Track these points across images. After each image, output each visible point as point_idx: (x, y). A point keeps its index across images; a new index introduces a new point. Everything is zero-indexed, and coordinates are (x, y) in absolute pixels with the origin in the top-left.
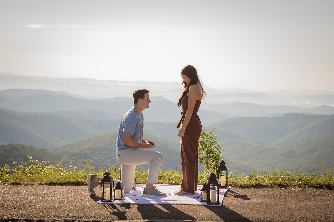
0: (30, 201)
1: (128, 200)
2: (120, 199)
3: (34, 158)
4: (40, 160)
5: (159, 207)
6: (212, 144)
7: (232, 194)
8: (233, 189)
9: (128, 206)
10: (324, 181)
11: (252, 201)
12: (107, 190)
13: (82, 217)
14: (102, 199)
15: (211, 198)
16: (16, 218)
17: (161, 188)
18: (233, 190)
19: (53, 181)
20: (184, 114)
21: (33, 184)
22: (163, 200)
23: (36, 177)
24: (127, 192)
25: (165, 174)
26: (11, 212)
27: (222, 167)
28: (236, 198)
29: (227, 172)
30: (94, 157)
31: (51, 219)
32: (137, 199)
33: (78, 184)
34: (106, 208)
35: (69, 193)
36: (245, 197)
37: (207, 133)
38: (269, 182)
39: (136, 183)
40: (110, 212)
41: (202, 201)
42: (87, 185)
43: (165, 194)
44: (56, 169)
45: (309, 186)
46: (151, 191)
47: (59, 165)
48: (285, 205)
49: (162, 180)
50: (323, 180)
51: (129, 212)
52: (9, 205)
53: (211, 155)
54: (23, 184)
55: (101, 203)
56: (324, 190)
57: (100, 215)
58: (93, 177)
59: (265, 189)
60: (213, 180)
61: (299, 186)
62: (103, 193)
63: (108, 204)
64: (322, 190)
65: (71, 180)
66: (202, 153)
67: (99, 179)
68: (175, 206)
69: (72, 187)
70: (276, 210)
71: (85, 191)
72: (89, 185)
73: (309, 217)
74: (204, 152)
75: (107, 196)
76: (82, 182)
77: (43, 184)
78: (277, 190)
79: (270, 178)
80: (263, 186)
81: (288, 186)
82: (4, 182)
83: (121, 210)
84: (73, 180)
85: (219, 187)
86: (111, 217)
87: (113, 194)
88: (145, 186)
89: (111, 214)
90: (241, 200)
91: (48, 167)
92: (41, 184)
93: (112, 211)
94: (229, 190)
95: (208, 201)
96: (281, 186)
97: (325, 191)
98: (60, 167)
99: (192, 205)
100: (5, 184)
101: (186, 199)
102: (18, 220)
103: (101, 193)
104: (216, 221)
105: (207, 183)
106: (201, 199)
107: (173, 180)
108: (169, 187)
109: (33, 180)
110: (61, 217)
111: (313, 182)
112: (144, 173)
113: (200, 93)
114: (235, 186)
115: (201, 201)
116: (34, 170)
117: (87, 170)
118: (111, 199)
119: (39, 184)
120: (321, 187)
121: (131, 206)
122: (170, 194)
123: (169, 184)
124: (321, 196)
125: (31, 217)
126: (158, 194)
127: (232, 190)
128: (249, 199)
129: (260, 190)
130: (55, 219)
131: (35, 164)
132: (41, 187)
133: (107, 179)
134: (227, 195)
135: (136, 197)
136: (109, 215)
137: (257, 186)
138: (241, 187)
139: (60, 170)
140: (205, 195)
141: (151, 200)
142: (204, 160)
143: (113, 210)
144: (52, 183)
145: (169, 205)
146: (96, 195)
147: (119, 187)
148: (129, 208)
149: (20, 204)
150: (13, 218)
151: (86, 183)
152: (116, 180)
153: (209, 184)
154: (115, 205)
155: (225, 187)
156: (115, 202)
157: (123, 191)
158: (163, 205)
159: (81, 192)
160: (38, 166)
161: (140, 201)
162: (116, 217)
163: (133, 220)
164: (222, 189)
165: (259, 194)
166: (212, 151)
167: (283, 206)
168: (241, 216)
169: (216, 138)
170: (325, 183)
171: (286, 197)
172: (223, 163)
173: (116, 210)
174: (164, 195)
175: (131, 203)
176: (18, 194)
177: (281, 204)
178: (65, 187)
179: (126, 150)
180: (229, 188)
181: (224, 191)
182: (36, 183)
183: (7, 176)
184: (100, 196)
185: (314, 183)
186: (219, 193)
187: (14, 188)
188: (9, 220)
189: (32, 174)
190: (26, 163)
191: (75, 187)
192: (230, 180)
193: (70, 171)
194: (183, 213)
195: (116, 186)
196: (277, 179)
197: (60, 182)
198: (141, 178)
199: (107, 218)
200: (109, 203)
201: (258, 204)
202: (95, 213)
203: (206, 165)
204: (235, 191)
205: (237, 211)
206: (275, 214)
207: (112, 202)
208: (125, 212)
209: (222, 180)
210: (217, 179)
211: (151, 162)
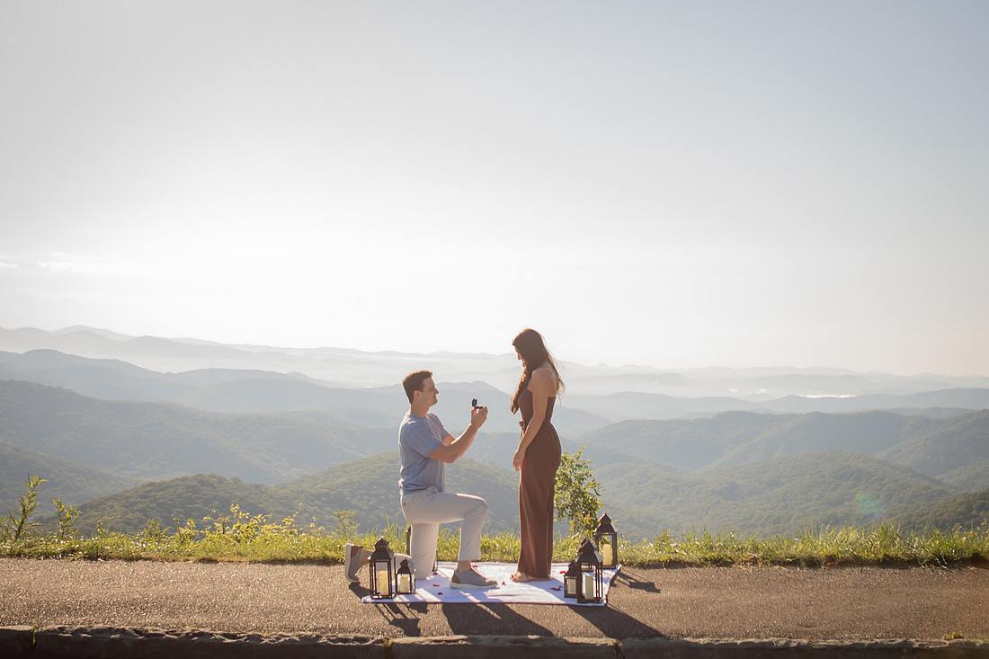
0: (235, 597)
1: (423, 594)
2: (408, 593)
3: (243, 508)
4: (254, 513)
5: (484, 607)
6: (581, 479)
7: (625, 581)
8: (627, 571)
9: (422, 606)
10: (801, 552)
11: (666, 594)
12: (382, 575)
13: (333, 630)
14: (372, 592)
15: (584, 591)
16: (207, 630)
17: (487, 571)
18: (627, 574)
19: (278, 556)
20: (524, 424)
21: (240, 562)
22: (491, 595)
23: (246, 547)
24: (421, 579)
25: (494, 542)
26: (200, 619)
27: (606, 526)
28: (633, 590)
29: (615, 536)
30: (354, 502)
31: (273, 633)
32: (439, 594)
33: (326, 561)
34: (380, 611)
35: (308, 580)
36: (650, 587)
37: (570, 458)
38: (695, 556)
39: (438, 561)
40: (389, 620)
41: (567, 596)
42: (343, 564)
43: (496, 583)
44: (284, 531)
45: (772, 562)
46: (466, 576)
47: (290, 523)
48: (728, 601)
49: (488, 554)
50: (798, 549)
51: (424, 620)
52: (194, 604)
53: (581, 500)
54: (222, 561)
55: (371, 601)
56: (802, 569)
57: (368, 627)
58: (355, 550)
59: (689, 569)
60: (588, 553)
61: (754, 561)
62: (373, 580)
63: (383, 603)
64: (798, 569)
65: (313, 555)
66: (562, 498)
67: (368, 554)
68: (513, 608)
69: (314, 567)
70: (711, 612)
71: (338, 575)
72: (348, 564)
73: (774, 624)
74: (567, 494)
75: (383, 588)
76: (333, 559)
77: (259, 562)
78: (711, 571)
79: (698, 546)
80: (685, 563)
81: (734, 563)
82: (187, 557)
83: (410, 616)
84: (317, 552)
85: (601, 567)
86: (391, 630)
87: (393, 582)
88: (455, 566)
89: (391, 623)
90: (642, 592)
91: (269, 527)
92: (256, 562)
93: (391, 619)
94: (619, 573)
95: (579, 595)
96: (718, 562)
97: (803, 572)
98: (291, 527)
99: (548, 604)
100: (188, 560)
101: (537, 593)
102: (212, 635)
103: (371, 580)
104: (596, 637)
105: (576, 560)
106: (566, 591)
107: (509, 553)
108: (501, 567)
109: (239, 554)
110: (293, 630)
111: (780, 553)
112: (452, 540)
113: (554, 383)
114: (631, 564)
115: (565, 597)
116: (242, 532)
117: (344, 533)
118: (391, 593)
119: (251, 562)
120: (795, 562)
121: (429, 607)
122: (504, 583)
123: (501, 561)
124: (796, 580)
125: (236, 629)
126: (482, 583)
127: (624, 572)
128: (658, 591)
129: (679, 571)
130: (282, 633)
131: (245, 520)
132: (256, 567)
133: (382, 553)
134: (616, 582)
135: (438, 590)
136: (387, 626)
137: (674, 564)
138: (642, 566)
139: (291, 533)
140: (572, 583)
141: (467, 594)
142: (568, 510)
143: (394, 614)
144: (276, 560)
145: (503, 604)
146: (361, 585)
147: (405, 568)
148: (426, 611)
149: (216, 602)
150: (202, 630)
152: (400, 555)
153: (580, 563)
154: (398, 605)
155: (612, 567)
156: (397, 599)
157: (413, 576)
158: (491, 605)
159: (332, 577)
160: (250, 524)
161: (446, 598)
162: (399, 629)
163: (433, 635)
164: (606, 571)
165: (678, 581)
166: (583, 493)
167: (724, 604)
168: (644, 625)
169: (588, 465)
170: (803, 554)
171: (730, 585)
172: (606, 519)
173: (399, 616)
174: (493, 585)
175: (428, 601)
176: (213, 582)
177: (720, 599)
178: (300, 567)
179: (418, 494)
180: (618, 568)
181: (609, 574)
182: (245, 559)
183: (191, 546)
184: (369, 587)
185: (783, 556)
186: (599, 579)
187: (204, 569)
188: (194, 635)
189: (239, 541)
190: (226, 519)
191: (321, 568)
192: (621, 551)
193: (311, 534)
194: (530, 621)
195: (399, 567)
196: (711, 548)
197: (291, 559)
198: (447, 549)
199: (383, 633)
200: (387, 602)
201: (677, 601)
202: (358, 622)
203: (572, 522)
204: (630, 575)
205: (635, 616)
206: (709, 621)
207: (391, 598)
208: (418, 620)
209: (605, 553)
210: (596, 552)
211: (465, 516)
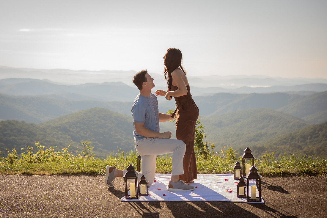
1: (154, 196)
2: (146, 195)
9: (156, 204)
19: (65, 171)
21: (45, 174)
23: (46, 165)
28: (273, 192)
32: (164, 195)
33: (92, 174)
34: (133, 207)
35: (85, 186)
40: (141, 214)
41: (239, 196)
44: (63, 154)
46: (177, 184)
47: (66, 151)
51: (162, 214)
54: (35, 174)
55: (126, 200)
58: (111, 169)
60: (253, 173)
65: (84, 170)
69: (86, 177)
75: (132, 192)
76: (95, 172)
77: (55, 174)
82: (15, 172)
83: (152, 211)
89: (143, 216)
90: (279, 193)
91: (55, 152)
92: (53, 174)
100: (16, 174)
106: (238, 194)
109: (43, 170)
116: (42, 156)
118: (137, 196)
119: (51, 175)
126: (186, 188)
132: (54, 177)
139: (67, 156)
140: (242, 189)
141: (180, 195)
143: (142, 210)
144: (65, 173)
147: (143, 181)
151: (100, 173)
154: (142, 203)
156: (141, 199)
159: (98, 184)
161: (168, 198)
173: (146, 211)
174: (192, 189)
175: (159, 200)
176: (32, 188)
178: (79, 177)
179: (144, 140)
187: (26, 180)
190: (32, 148)
197: (72, 172)
200: (134, 201)
207: (137, 199)
208: (158, 213)
211: (173, 151)
